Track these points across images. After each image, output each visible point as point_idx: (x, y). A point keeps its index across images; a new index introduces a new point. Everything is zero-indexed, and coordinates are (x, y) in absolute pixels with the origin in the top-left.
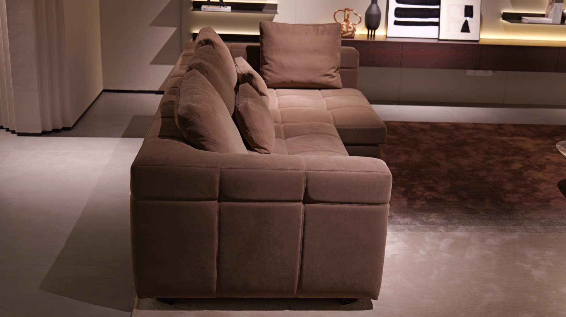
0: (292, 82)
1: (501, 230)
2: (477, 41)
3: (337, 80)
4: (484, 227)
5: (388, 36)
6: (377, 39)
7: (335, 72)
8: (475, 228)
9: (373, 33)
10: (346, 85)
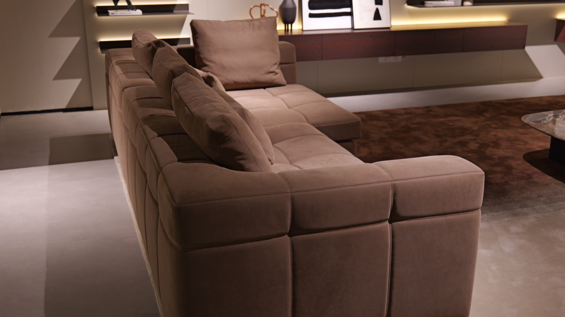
0: (236, 83)
1: (513, 214)
2: (389, 28)
3: (279, 77)
4: (496, 214)
5: (304, 29)
6: (294, 33)
7: (277, 69)
8: (489, 216)
9: (290, 28)
10: (291, 79)
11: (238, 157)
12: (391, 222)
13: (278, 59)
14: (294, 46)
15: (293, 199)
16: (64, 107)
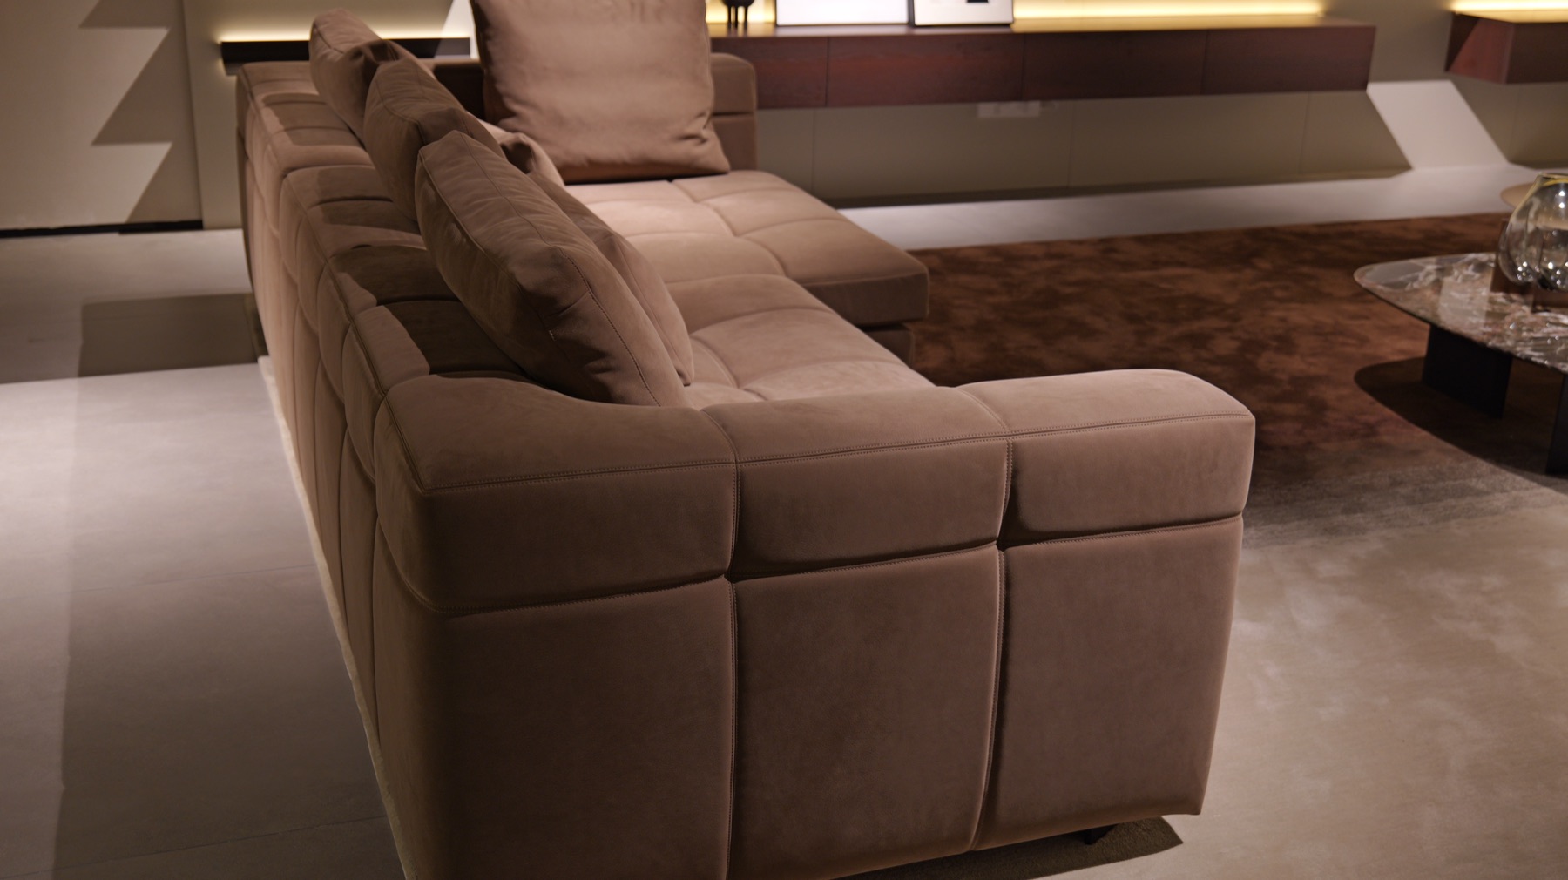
0: (593, 163)
1: (1326, 530)
2: (1007, 25)
3: (711, 151)
4: (1280, 528)
5: (780, 22)
6: (754, 31)
7: (705, 127)
8: (1260, 534)
9: (741, 18)
10: (742, 157)
11: (595, 364)
12: (1002, 545)
13: (707, 102)
14: (751, 67)
15: (741, 480)
16: (122, 218)
